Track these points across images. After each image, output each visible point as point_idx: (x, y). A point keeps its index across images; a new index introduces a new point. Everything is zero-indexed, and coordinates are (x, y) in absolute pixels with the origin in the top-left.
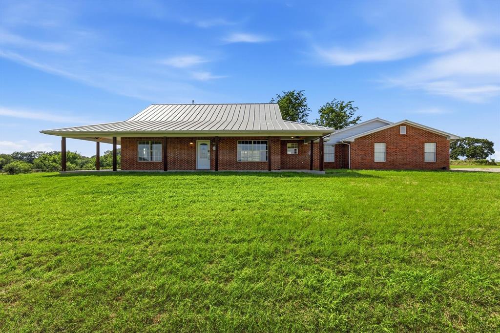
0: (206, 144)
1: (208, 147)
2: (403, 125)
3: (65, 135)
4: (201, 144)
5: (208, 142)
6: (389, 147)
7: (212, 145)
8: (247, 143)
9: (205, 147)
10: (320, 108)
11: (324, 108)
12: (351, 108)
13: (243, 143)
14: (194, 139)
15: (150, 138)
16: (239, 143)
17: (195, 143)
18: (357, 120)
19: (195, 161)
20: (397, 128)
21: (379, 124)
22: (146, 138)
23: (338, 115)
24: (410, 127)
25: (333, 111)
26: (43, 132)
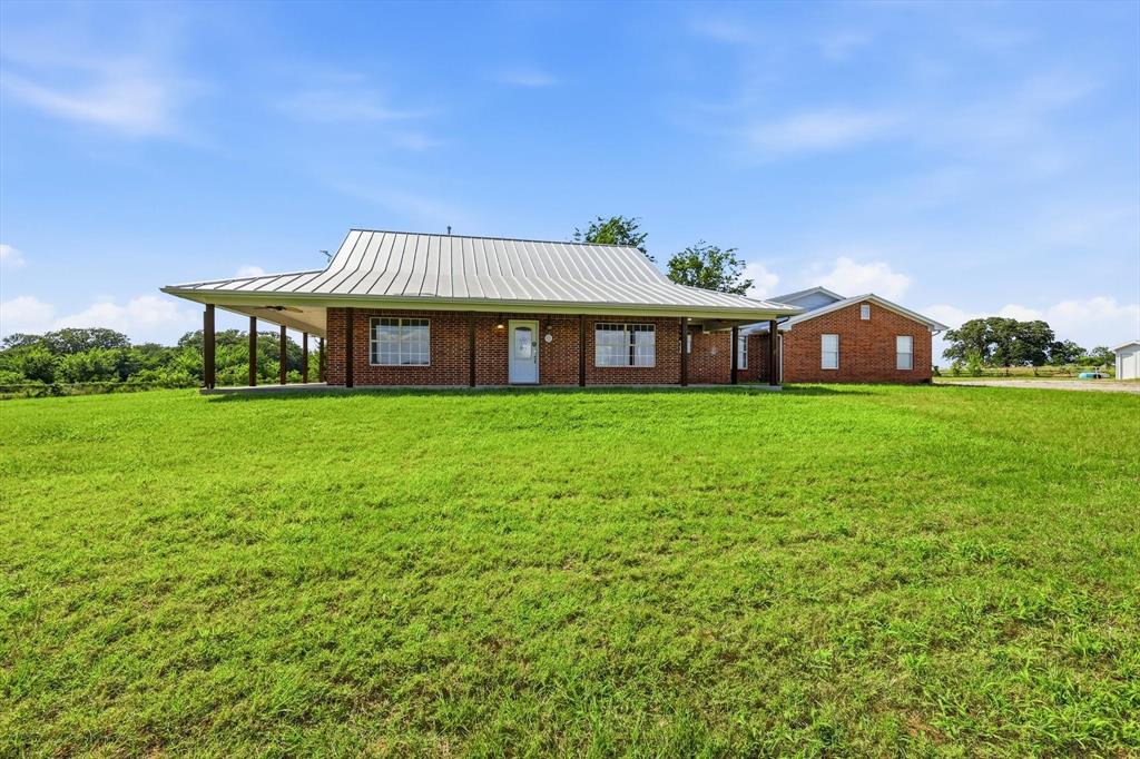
0: (529, 329)
1: (533, 335)
2: (865, 302)
3: (212, 302)
4: (517, 329)
5: (534, 325)
6: (844, 342)
7: (543, 331)
8: (614, 328)
9: (527, 334)
13: (606, 328)
14: (503, 318)
15: (402, 311)
16: (599, 328)
17: (506, 325)
18: (748, 286)
19: (506, 366)
20: (855, 308)
21: (819, 300)
22: (393, 311)
24: (873, 304)
26: (169, 290)
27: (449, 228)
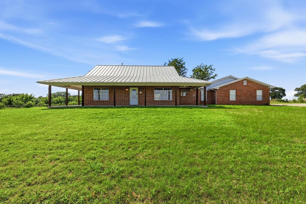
0: (135, 90)
1: (137, 92)
2: (245, 80)
3: (51, 84)
4: (132, 90)
5: (137, 89)
6: (238, 92)
7: (139, 91)
8: (160, 89)
10: (193, 69)
11: (195, 69)
12: (211, 69)
13: (158, 89)
14: (128, 87)
15: (101, 86)
16: (155, 89)
17: (129, 89)
18: (215, 76)
19: (129, 100)
20: (242, 81)
21: (231, 79)
22: (99, 86)
23: (204, 73)
24: (249, 81)
25: (201, 71)
26: (38, 82)
27: (122, 64)
